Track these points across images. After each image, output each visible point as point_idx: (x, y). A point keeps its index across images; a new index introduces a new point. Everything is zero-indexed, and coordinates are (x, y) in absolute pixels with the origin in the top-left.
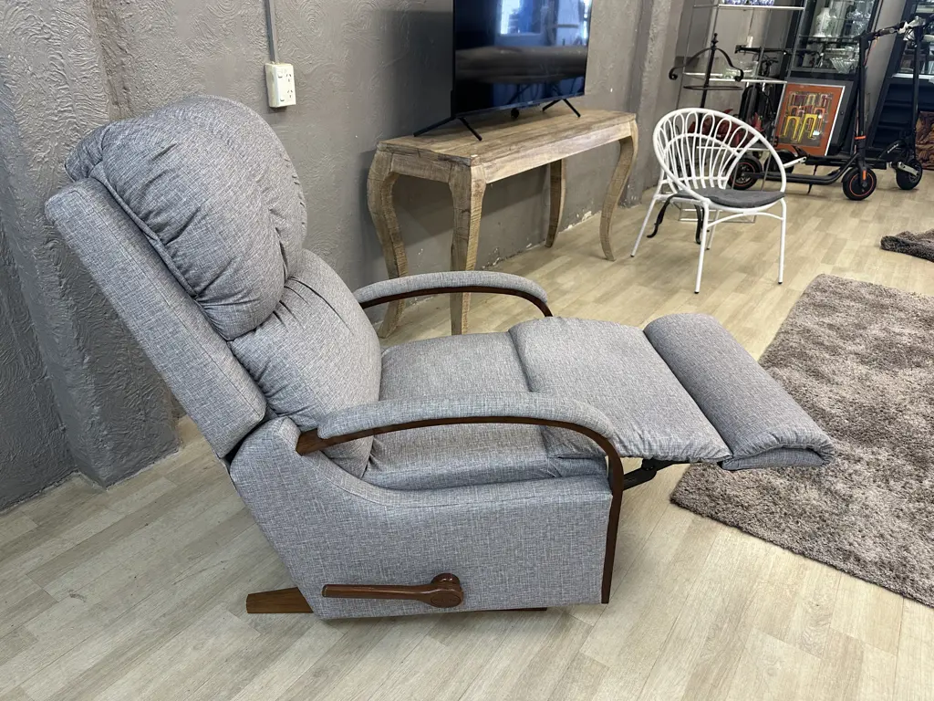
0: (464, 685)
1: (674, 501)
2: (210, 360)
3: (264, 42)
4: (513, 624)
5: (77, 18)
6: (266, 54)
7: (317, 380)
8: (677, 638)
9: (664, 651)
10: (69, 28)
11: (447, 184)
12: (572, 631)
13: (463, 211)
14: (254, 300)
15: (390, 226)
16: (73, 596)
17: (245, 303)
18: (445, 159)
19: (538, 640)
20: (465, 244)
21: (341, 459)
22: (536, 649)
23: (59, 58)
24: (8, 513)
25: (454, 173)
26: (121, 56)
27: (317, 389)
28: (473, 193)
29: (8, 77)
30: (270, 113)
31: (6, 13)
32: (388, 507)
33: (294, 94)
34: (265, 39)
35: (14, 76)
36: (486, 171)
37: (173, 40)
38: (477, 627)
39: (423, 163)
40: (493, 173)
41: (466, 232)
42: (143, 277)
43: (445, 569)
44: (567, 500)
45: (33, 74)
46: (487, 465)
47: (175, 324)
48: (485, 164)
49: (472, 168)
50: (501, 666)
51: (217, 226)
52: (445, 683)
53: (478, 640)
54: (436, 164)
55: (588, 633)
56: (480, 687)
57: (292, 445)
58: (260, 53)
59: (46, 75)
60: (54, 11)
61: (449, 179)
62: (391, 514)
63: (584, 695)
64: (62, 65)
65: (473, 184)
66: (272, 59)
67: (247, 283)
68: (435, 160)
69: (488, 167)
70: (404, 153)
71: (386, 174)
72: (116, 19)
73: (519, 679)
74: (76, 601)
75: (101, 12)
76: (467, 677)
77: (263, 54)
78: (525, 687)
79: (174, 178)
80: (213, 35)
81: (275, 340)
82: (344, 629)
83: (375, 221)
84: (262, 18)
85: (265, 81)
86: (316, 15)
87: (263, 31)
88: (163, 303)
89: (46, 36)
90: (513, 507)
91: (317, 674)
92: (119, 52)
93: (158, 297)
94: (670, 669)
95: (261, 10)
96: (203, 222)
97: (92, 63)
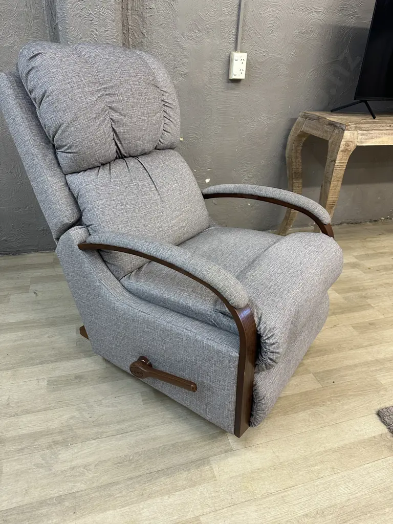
0: (131, 429)
1: (379, 414)
2: (46, 180)
3: (233, 38)
4: (188, 417)
5: (108, 11)
6: (232, 46)
7: (103, 211)
8: (282, 497)
9: (265, 498)
10: (103, 16)
11: (328, 141)
12: (217, 444)
13: (332, 161)
14: (75, 153)
15: (294, 167)
16: (35, 293)
17: (70, 153)
18: (332, 124)
19: (192, 434)
20: (328, 185)
21: (109, 263)
22: (187, 439)
23: (96, 31)
24: (48, 253)
25: (334, 134)
26: (142, 38)
27: (101, 216)
28: (341, 149)
29: (69, 38)
30: (228, 82)
31: (73, 5)
32: (118, 299)
33: (244, 73)
34: (235, 37)
35: (71, 39)
36: (360, 137)
37: (173, 32)
38: (168, 405)
39: (319, 126)
40: (366, 139)
41: (331, 176)
42: (21, 125)
43: (145, 355)
44: (209, 343)
45: (81, 38)
46: (177, 299)
47: (33, 155)
48: (360, 132)
49: (346, 132)
50: (158, 433)
51: (54, 103)
52: (124, 421)
53: (161, 412)
54: (326, 128)
55: (226, 452)
56: (137, 436)
57: (76, 242)
58: (228, 44)
59: (87, 40)
60: (96, 6)
61: (330, 139)
62: (118, 304)
63: (185, 482)
64: (96, 35)
65: (343, 143)
66: (236, 49)
67: (69, 141)
68: (327, 125)
69: (362, 135)
70: (311, 119)
71: (298, 132)
72: (142, 17)
73: (160, 447)
74: (34, 295)
75: (135, 13)
76: (135, 426)
77: (231, 46)
78: (159, 453)
79: (37, 71)
80: (199, 31)
81: (86, 180)
82: (108, 366)
83: (287, 162)
84: (235, 23)
85: (229, 62)
86: (276, 25)
87: (234, 32)
88: (28, 142)
89: (91, 19)
90: (177, 331)
91: (76, 377)
92: (141, 35)
93: (27, 138)
94: (256, 511)
95: (235, 18)
96: (48, 99)
97: (112, 36)
